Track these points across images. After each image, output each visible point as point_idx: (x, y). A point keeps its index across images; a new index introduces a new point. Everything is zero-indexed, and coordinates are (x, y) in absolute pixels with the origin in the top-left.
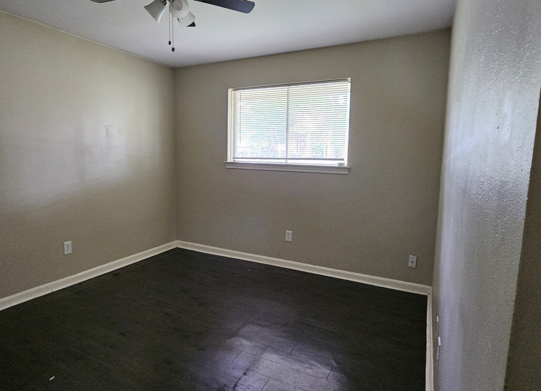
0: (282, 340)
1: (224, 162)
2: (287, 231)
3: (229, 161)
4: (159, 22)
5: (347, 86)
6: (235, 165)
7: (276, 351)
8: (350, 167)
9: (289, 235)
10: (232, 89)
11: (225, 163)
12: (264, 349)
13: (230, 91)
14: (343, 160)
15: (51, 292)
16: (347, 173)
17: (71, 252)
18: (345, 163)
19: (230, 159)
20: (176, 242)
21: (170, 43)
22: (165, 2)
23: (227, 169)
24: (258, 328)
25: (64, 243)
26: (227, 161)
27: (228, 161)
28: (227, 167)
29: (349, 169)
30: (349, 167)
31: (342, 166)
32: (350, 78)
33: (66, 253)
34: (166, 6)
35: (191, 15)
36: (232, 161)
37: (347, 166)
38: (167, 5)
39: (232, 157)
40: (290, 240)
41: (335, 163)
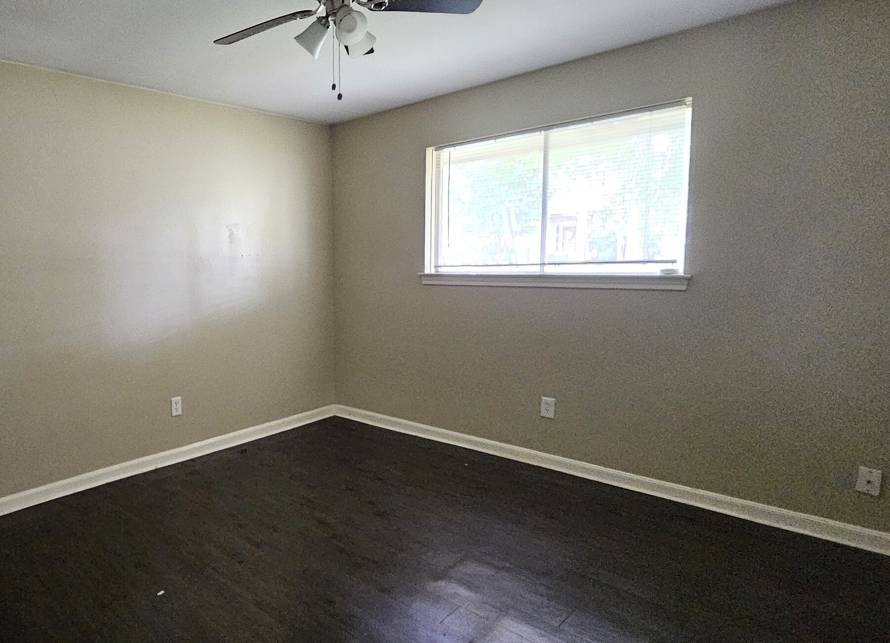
0: (538, 600)
1: (419, 273)
2: (543, 398)
3: (427, 271)
4: (316, 57)
5: (684, 114)
6: (439, 278)
7: (527, 618)
8: (692, 276)
9: (548, 406)
10: (434, 148)
11: (421, 276)
12: (503, 610)
13: (430, 152)
14: (673, 262)
15: (154, 468)
16: (684, 288)
17: (180, 413)
18: (680, 268)
19: (429, 269)
20: (334, 406)
21: (334, 87)
22: (327, 25)
23: (425, 287)
24: (490, 572)
25: (172, 399)
26: (424, 271)
27: (426, 273)
28: (424, 282)
29: (689, 280)
30: (689, 276)
31: (675, 275)
32: (690, 99)
33: (174, 413)
34: (329, 29)
35: (371, 37)
36: (433, 272)
37: (683, 275)
38: (330, 27)
39: (433, 265)
40: (551, 415)
41: (655, 270)
